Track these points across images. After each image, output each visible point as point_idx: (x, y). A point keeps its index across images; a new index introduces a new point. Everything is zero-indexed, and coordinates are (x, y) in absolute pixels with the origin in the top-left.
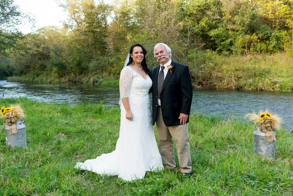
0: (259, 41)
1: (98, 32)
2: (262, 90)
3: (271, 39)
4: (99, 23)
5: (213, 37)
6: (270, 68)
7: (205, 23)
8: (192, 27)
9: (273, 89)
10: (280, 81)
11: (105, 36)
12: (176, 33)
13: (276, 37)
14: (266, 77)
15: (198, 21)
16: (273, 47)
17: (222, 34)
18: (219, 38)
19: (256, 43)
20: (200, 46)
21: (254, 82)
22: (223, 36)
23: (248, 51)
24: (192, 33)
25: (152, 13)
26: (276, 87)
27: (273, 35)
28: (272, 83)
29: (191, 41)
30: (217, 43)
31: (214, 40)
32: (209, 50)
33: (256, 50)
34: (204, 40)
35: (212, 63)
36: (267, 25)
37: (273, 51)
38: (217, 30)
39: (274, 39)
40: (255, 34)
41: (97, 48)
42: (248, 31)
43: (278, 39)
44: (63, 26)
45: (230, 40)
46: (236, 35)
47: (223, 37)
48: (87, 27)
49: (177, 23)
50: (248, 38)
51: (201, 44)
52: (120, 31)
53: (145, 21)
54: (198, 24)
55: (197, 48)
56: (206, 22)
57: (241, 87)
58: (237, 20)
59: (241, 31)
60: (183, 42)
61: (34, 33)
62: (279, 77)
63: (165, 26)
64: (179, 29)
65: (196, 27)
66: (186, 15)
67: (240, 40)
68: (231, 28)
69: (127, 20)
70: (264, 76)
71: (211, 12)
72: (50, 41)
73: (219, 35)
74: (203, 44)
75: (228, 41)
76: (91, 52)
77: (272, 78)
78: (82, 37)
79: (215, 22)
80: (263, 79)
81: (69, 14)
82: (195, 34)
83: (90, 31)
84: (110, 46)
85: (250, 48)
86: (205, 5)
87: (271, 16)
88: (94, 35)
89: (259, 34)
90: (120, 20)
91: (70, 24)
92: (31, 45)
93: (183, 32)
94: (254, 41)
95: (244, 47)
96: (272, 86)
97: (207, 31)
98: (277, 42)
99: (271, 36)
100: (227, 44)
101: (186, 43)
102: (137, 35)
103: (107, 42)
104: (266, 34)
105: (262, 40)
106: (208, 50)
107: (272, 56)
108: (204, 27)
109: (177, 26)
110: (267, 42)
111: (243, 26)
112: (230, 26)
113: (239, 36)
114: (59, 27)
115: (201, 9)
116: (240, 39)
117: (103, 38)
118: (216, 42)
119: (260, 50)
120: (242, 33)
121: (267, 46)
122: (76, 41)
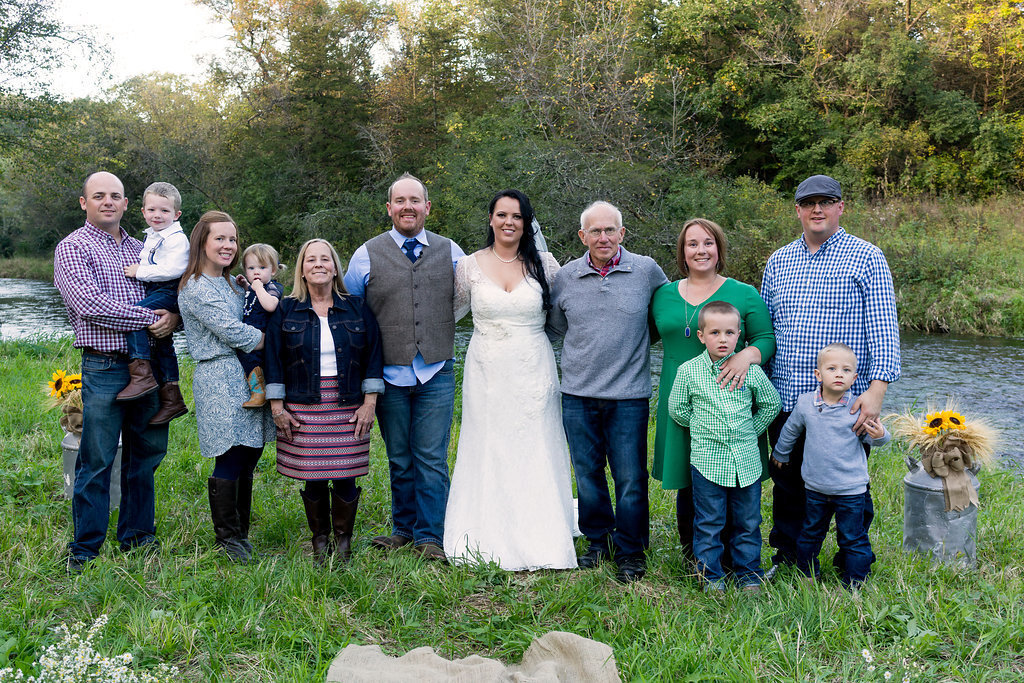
0: (931, 148)
1: (339, 100)
2: (938, 331)
3: (976, 146)
4: (342, 67)
5: (765, 132)
6: (970, 253)
7: (736, 79)
8: (689, 92)
9: (981, 327)
10: (1008, 300)
11: (365, 119)
12: (629, 113)
13: (995, 138)
14: (954, 284)
15: (711, 71)
16: (984, 175)
17: (798, 121)
18: (784, 135)
19: (920, 158)
20: (714, 162)
21: (911, 300)
22: (801, 128)
23: (892, 184)
24: (688, 115)
25: (542, 36)
26: (991, 322)
27: (985, 131)
28: (977, 304)
29: (684, 143)
30: (779, 155)
31: (768, 143)
32: (749, 178)
33: (919, 184)
34: (729, 141)
35: (760, 226)
36: (962, 92)
37: (984, 187)
38: (778, 106)
39: (989, 143)
40: (917, 123)
41: (333, 160)
42: (892, 111)
43: (1002, 143)
44: (210, 75)
45: (825, 143)
46: (850, 127)
47: (802, 134)
48: (297, 83)
49: (633, 77)
50: (892, 139)
51: (721, 156)
52: (420, 100)
53: (516, 67)
54: (711, 80)
55: (703, 172)
56: (741, 74)
58: (852, 71)
59: (867, 111)
60: (652, 145)
61: (98, 101)
62: (1001, 283)
63: (589, 88)
64: (639, 98)
65: (703, 92)
66: (667, 47)
67: (864, 146)
68: (831, 99)
69: (448, 59)
70: (947, 282)
71: (760, 38)
72: (159, 129)
73: (786, 125)
74: (729, 156)
75: (819, 148)
76: (310, 176)
77: (977, 288)
78: (279, 120)
79: (773, 75)
80: (943, 290)
81: (233, 32)
82: (696, 118)
83: (308, 98)
84: (381, 153)
85: (898, 174)
86: (738, 12)
87: (978, 60)
88: (322, 111)
89: (934, 124)
90: (421, 61)
91: (237, 70)
92: (88, 141)
93: (655, 111)
94: (913, 150)
95: (876, 172)
96: (975, 316)
97: (743, 109)
98: (999, 156)
99: (978, 134)
100: (814, 157)
101: (665, 150)
102: (484, 118)
103: (372, 139)
104: (959, 127)
105: (943, 146)
106: (745, 180)
107: (978, 208)
108: (733, 95)
109: (631, 89)
110: (962, 155)
111: (874, 94)
112: (827, 94)
113: (861, 129)
114: (193, 80)
115: (722, 27)
116: (861, 140)
117: (356, 125)
118: (775, 149)
119: (937, 185)
120: (869, 120)
121: (960, 168)
122: (255, 131)
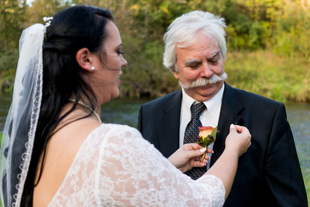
0: (235, 34)
7: (167, 8)
8: (151, 12)
10: (272, 88)
11: (23, 20)
13: (257, 31)
54: (158, 9)
60: (139, 32)
64: (133, 13)
65: (156, 12)
88: (5, 17)
89: (237, 25)
93: (139, 19)
98: (259, 36)
99: (250, 29)
104: (245, 26)
105: (240, 33)
108: (166, 14)
110: (246, 36)
117: (20, 23)
119: (239, 46)
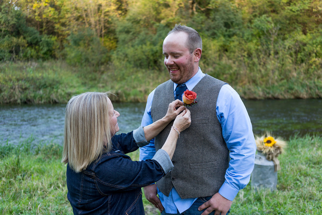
2: (55, 102)
3: (41, 45)
13: (46, 43)
14: (58, 88)
16: (44, 54)
23: (17, 56)
28: (66, 93)
33: (25, 56)
40: (22, 37)
42: (13, 32)
43: (48, 45)
50: (15, 41)
57: (29, 101)
67: (5, 43)
70: (55, 87)
80: (55, 90)
85: (18, 53)
87: (37, 18)
89: (27, 37)
95: (11, 52)
99: (41, 41)
104: (35, 38)
105: (30, 45)
110: (37, 47)
120: (5, 35)
